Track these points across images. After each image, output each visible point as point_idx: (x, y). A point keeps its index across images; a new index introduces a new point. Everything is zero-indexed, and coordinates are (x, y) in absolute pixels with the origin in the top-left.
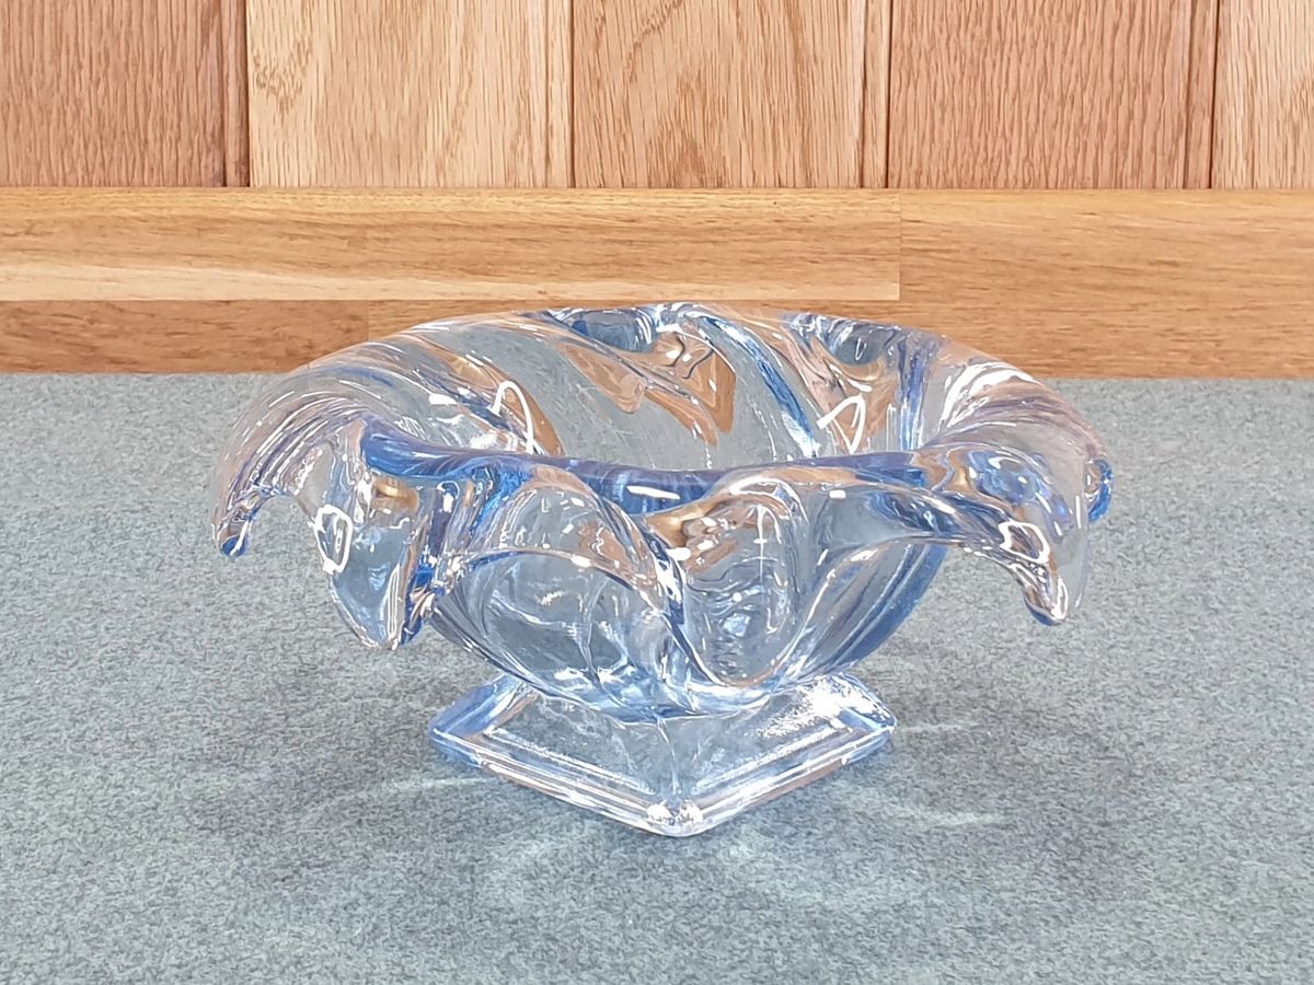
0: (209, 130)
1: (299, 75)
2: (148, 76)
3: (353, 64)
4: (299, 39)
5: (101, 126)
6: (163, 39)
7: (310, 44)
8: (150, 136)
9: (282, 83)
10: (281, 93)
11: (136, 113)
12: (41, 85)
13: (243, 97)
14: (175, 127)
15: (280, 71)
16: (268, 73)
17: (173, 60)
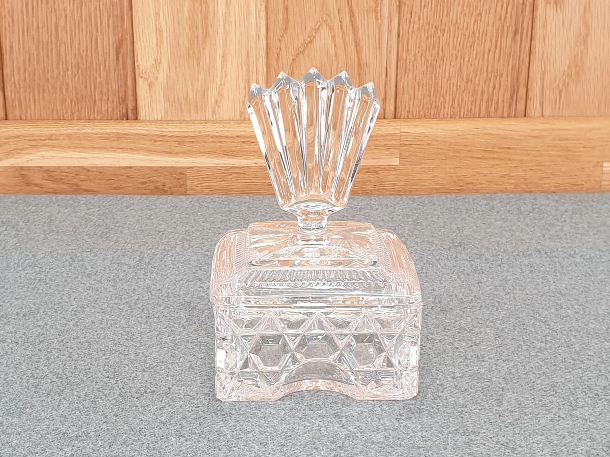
0: (120, 96)
1: (156, 73)
2: (95, 73)
3: (178, 69)
4: (156, 58)
5: (77, 94)
6: (100, 58)
7: (160, 60)
8: (97, 99)
9: (149, 76)
10: (149, 81)
11: (91, 89)
12: (52, 77)
13: (133, 82)
14: (107, 95)
15: (148, 71)
16: (143, 72)
17: (105, 67)
